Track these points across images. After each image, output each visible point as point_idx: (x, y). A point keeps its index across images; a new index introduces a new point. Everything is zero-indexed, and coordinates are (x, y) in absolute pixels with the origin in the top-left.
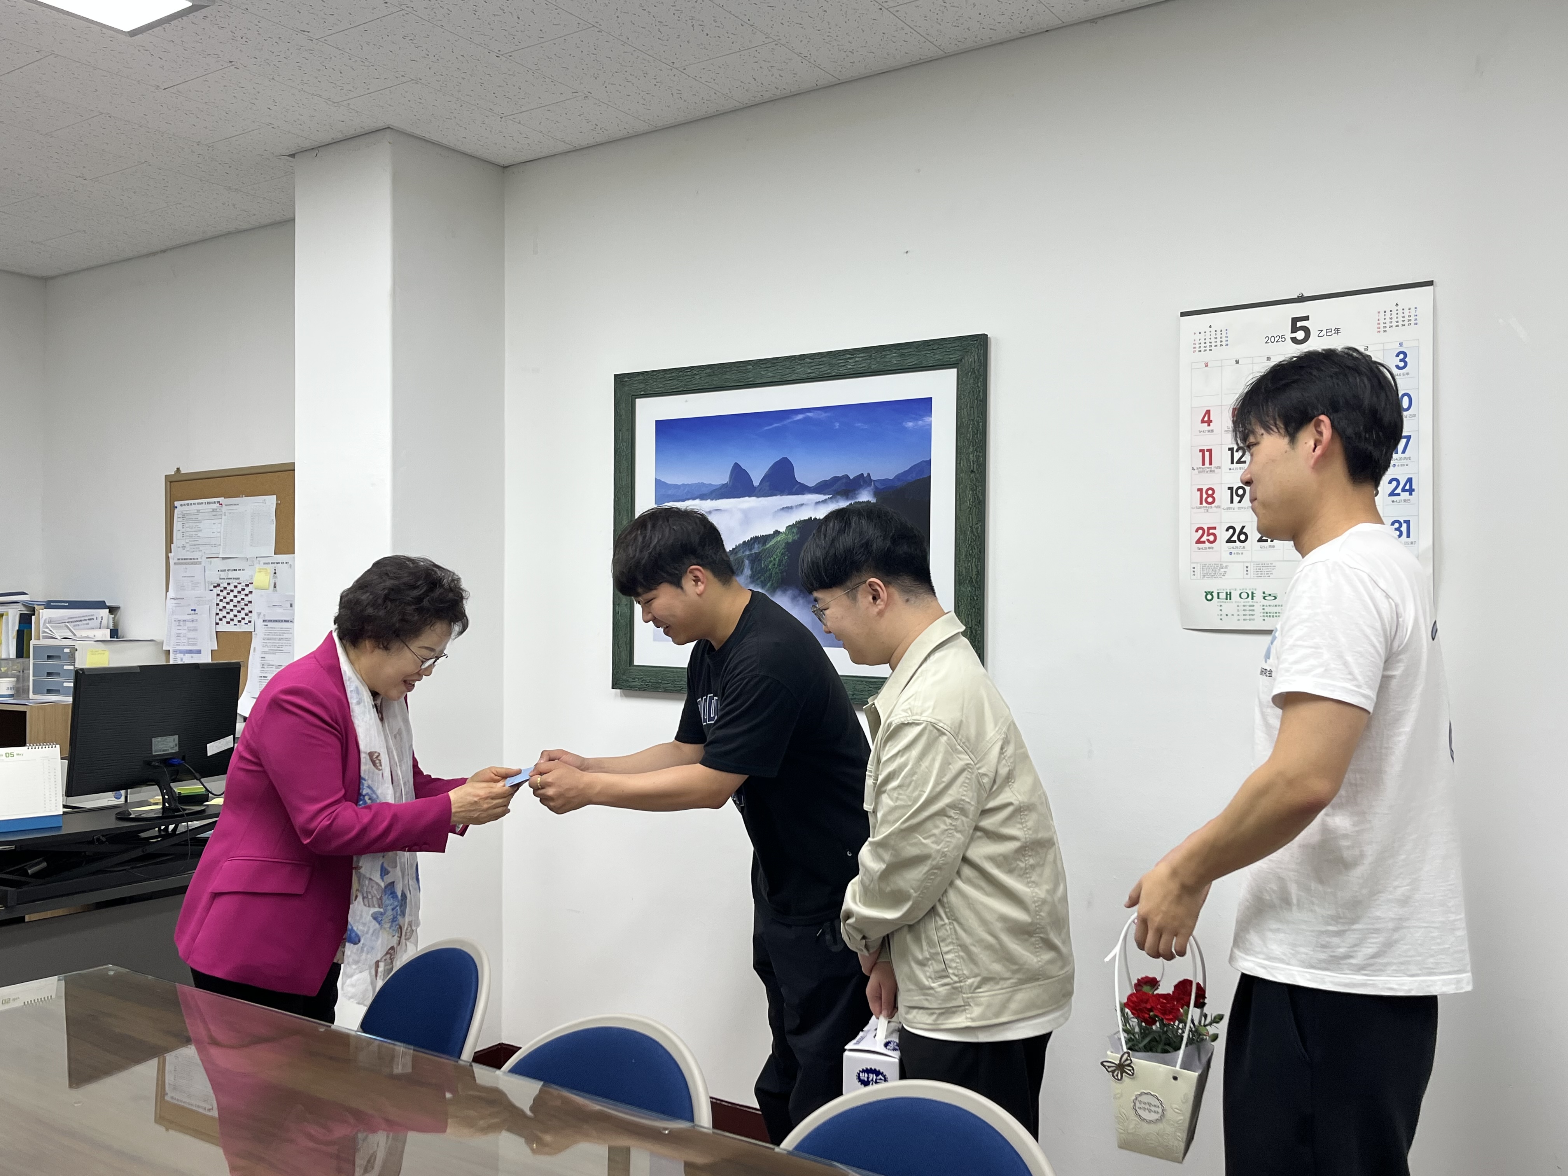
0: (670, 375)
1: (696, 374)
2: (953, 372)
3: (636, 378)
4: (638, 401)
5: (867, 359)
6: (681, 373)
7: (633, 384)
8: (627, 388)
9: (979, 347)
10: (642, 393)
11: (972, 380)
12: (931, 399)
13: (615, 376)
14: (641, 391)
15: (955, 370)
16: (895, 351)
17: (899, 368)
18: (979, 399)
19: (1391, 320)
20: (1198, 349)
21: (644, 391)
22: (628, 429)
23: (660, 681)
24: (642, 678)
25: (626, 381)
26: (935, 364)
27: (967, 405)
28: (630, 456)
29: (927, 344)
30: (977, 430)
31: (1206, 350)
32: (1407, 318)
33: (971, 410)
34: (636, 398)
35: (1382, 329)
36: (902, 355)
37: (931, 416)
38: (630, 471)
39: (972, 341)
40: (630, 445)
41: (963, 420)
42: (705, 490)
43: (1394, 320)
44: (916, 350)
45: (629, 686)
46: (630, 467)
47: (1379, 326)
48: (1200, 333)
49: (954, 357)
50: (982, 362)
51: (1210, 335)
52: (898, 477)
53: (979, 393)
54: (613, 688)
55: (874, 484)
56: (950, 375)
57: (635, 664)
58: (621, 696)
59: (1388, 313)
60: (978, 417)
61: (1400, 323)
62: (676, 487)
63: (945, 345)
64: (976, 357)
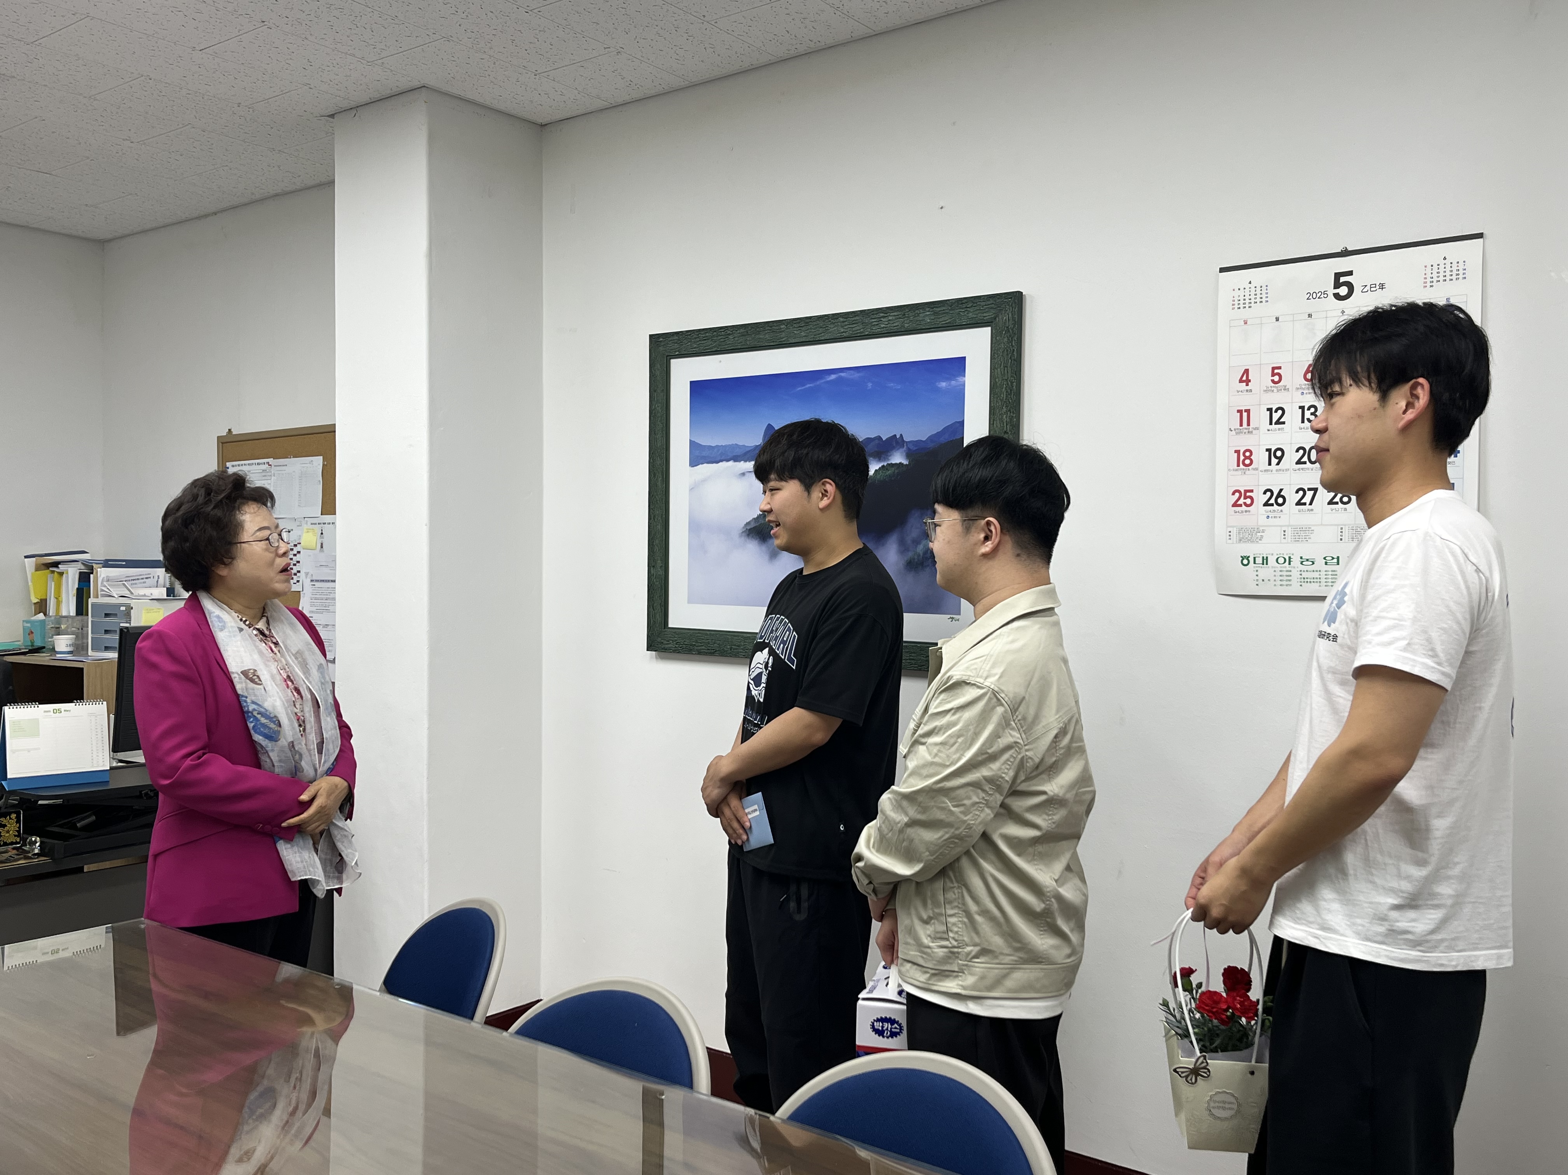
0: (704, 335)
1: (729, 334)
2: (987, 331)
3: (671, 339)
4: (673, 362)
5: (901, 318)
6: (715, 333)
7: (668, 344)
8: (661, 348)
9: (1014, 305)
10: (677, 353)
11: (1006, 339)
12: (965, 358)
13: (651, 336)
14: (676, 352)
15: (989, 328)
16: (928, 309)
17: (932, 326)
18: (1013, 358)
19: (1438, 275)
20: (1236, 306)
21: (678, 351)
22: (663, 390)
23: (694, 643)
24: (676, 640)
25: (661, 341)
26: (968, 323)
27: (1001, 364)
28: (665, 417)
29: (960, 302)
30: (1011, 390)
31: (1245, 307)
32: (1455, 272)
33: (1004, 370)
34: (670, 359)
35: (1429, 284)
36: (935, 313)
37: (965, 376)
38: (664, 432)
39: (1007, 299)
40: (665, 406)
41: (997, 380)
42: (738, 452)
43: (1442, 274)
44: (950, 308)
45: (664, 649)
46: (665, 429)
47: (1425, 280)
48: (1239, 289)
49: (988, 315)
50: (1016, 320)
51: (1250, 291)
52: (931, 438)
53: (1013, 352)
54: (647, 650)
55: (907, 445)
56: (984, 334)
57: (670, 625)
58: (656, 658)
59: (1435, 267)
60: (1011, 376)
61: (1448, 278)
62: (710, 448)
63: (978, 303)
64: (1010, 315)
